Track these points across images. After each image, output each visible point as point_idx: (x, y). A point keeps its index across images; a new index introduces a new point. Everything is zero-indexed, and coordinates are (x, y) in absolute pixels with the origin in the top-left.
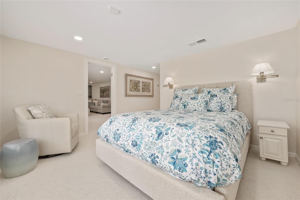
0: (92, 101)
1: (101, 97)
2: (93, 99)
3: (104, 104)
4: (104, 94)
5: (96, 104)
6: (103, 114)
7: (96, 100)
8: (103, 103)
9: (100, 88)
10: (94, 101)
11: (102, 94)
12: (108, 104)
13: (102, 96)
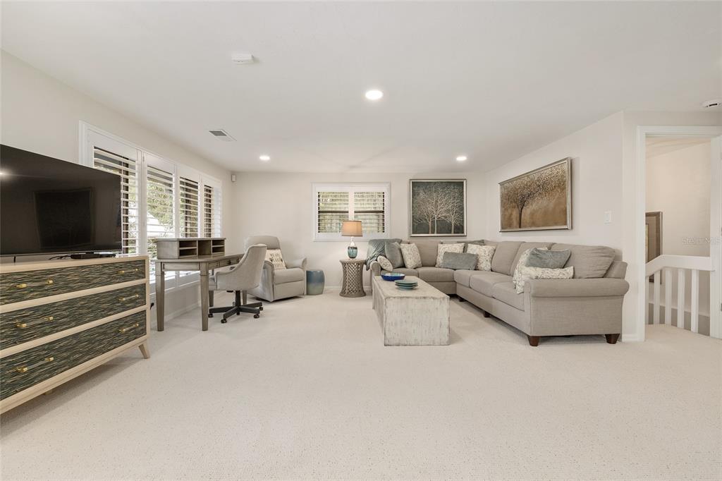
0: (465, 249)
1: (507, 226)
2: (468, 239)
3: (539, 272)
4: (527, 211)
5: (485, 264)
6: (535, 341)
7: (482, 243)
8: (534, 266)
9: (501, 184)
10: (473, 249)
11: (515, 213)
12: (570, 270)
13: (515, 223)
